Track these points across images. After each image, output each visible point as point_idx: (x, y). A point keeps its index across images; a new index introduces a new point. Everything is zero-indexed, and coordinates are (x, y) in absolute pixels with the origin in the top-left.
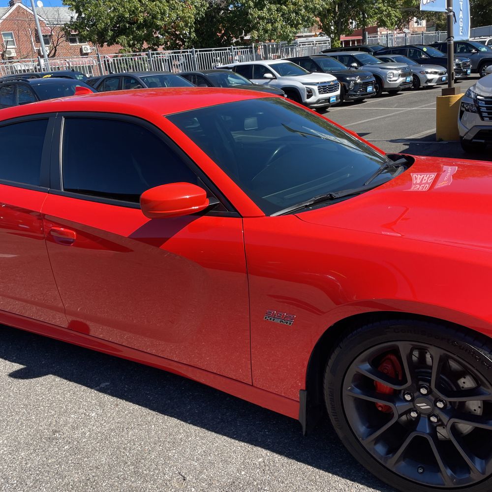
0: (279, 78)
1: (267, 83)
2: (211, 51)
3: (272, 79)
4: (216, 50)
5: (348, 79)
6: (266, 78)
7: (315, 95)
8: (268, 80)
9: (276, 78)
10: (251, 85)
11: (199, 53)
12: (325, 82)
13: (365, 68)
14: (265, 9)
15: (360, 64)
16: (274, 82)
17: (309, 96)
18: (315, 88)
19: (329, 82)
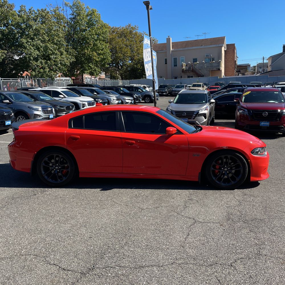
0: (67, 98)
1: (60, 100)
2: (10, 80)
3: (63, 98)
4: (12, 80)
5: (96, 100)
6: (60, 97)
7: (86, 106)
8: (61, 98)
9: (65, 98)
10: (54, 100)
11: (3, 80)
12: (90, 101)
13: (101, 95)
14: (39, 62)
15: (98, 94)
16: (64, 99)
17: (83, 107)
18: (86, 103)
19: (91, 101)
